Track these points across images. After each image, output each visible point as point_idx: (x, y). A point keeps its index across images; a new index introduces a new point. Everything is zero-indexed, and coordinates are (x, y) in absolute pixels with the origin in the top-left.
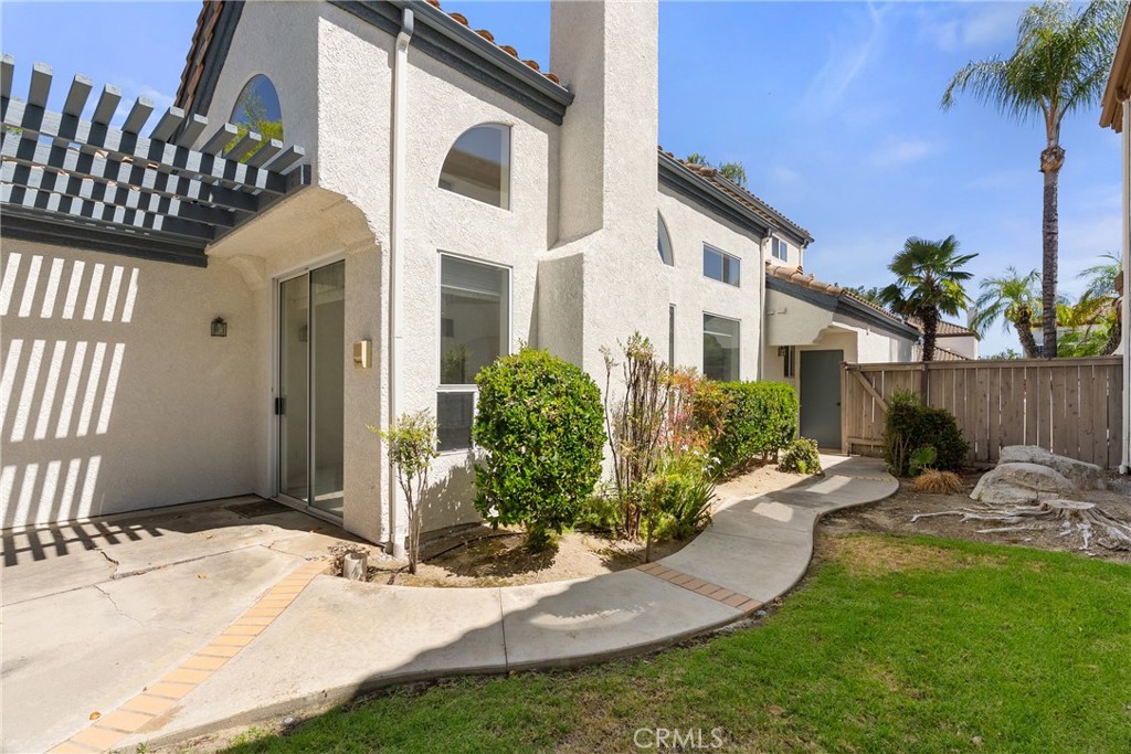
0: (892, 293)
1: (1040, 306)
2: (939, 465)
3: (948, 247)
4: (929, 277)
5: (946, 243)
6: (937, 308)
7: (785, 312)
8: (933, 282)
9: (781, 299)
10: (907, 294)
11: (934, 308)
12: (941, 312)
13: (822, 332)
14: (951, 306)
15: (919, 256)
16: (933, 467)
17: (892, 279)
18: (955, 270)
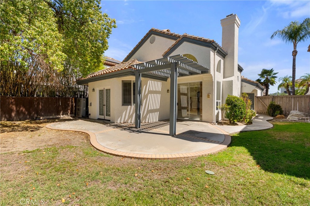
0: (259, 80)
1: (291, 84)
2: (280, 114)
3: (271, 71)
4: (267, 77)
5: (271, 70)
6: (269, 84)
7: (245, 86)
8: (268, 78)
9: (244, 84)
10: (262, 81)
11: (268, 84)
12: (270, 85)
13: (253, 90)
14: (272, 84)
15: (265, 72)
16: (279, 114)
17: (259, 77)
18: (273, 76)
